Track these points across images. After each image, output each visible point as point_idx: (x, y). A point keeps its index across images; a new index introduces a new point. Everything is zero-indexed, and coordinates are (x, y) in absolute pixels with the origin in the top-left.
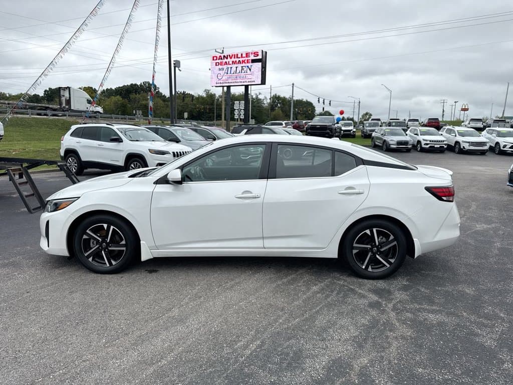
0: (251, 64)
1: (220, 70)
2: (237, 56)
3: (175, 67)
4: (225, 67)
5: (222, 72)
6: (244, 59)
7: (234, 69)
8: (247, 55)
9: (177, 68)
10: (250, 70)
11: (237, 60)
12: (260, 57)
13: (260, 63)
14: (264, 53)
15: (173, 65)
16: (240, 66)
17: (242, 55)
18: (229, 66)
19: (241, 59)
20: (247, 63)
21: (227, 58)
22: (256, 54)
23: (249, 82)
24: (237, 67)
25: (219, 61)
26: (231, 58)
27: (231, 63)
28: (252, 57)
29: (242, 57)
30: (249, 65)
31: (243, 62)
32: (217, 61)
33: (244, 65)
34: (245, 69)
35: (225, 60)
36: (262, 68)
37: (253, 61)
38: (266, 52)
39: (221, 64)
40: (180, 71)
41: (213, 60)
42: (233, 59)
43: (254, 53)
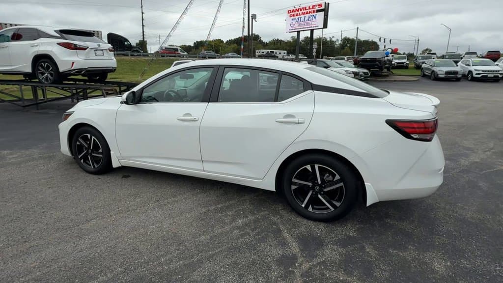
0: (316, 13)
1: (292, 20)
2: (305, 9)
3: (252, 19)
4: (297, 17)
5: (294, 21)
6: (310, 10)
7: (303, 19)
8: (313, 7)
9: (254, 20)
10: (315, 18)
11: (306, 11)
12: (323, 7)
13: (323, 12)
14: (327, 5)
15: (250, 18)
16: (307, 16)
17: (309, 7)
18: (299, 16)
19: (308, 11)
20: (313, 13)
21: (298, 11)
22: (320, 5)
23: (314, 27)
24: (305, 17)
25: (293, 13)
26: (301, 10)
27: (301, 14)
28: (317, 8)
29: (309, 9)
30: (314, 14)
31: (310, 12)
32: (291, 14)
33: (311, 14)
34: (311, 18)
35: (297, 12)
36: (325, 16)
37: (318, 11)
38: (328, 4)
39: (294, 15)
40: (256, 21)
41: (288, 13)
42: (303, 11)
43: (319, 5)
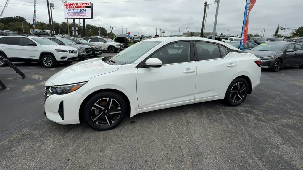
0: (85, 9)
1: (69, 10)
2: (77, 4)
3: (51, 7)
4: (72, 9)
5: (70, 12)
6: (81, 6)
7: (76, 11)
8: (83, 4)
9: (52, 7)
10: (85, 11)
11: (78, 6)
12: (90, 5)
13: (90, 9)
14: (91, 4)
16: (79, 9)
17: (80, 4)
18: (73, 9)
20: (83, 8)
21: (72, 5)
22: (88, 4)
23: (85, 17)
24: (78, 10)
25: (68, 6)
26: (74, 5)
27: (74, 7)
28: (86, 5)
29: (80, 5)
30: (84, 9)
31: (81, 7)
32: (67, 6)
33: (81, 9)
34: (83, 11)
35: (71, 6)
36: (91, 11)
37: (86, 7)
39: (69, 7)
40: (54, 9)
41: (65, 5)
42: (76, 6)
43: (87, 4)
